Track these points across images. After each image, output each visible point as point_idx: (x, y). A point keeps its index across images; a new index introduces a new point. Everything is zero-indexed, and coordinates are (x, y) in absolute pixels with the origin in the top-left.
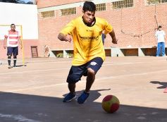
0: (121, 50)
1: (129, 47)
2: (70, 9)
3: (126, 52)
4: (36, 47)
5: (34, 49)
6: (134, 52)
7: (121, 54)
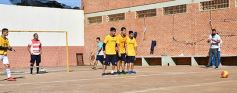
0: (173, 58)
1: (182, 55)
2: (119, 15)
3: (178, 61)
4: (81, 54)
5: (80, 57)
6: (186, 61)
7: (172, 63)
